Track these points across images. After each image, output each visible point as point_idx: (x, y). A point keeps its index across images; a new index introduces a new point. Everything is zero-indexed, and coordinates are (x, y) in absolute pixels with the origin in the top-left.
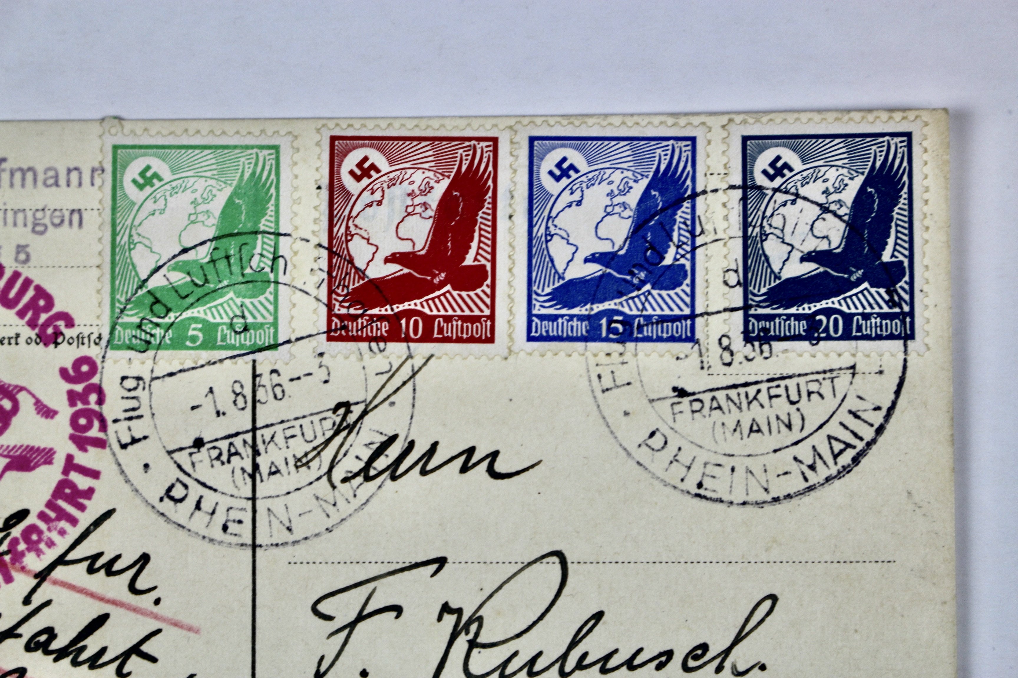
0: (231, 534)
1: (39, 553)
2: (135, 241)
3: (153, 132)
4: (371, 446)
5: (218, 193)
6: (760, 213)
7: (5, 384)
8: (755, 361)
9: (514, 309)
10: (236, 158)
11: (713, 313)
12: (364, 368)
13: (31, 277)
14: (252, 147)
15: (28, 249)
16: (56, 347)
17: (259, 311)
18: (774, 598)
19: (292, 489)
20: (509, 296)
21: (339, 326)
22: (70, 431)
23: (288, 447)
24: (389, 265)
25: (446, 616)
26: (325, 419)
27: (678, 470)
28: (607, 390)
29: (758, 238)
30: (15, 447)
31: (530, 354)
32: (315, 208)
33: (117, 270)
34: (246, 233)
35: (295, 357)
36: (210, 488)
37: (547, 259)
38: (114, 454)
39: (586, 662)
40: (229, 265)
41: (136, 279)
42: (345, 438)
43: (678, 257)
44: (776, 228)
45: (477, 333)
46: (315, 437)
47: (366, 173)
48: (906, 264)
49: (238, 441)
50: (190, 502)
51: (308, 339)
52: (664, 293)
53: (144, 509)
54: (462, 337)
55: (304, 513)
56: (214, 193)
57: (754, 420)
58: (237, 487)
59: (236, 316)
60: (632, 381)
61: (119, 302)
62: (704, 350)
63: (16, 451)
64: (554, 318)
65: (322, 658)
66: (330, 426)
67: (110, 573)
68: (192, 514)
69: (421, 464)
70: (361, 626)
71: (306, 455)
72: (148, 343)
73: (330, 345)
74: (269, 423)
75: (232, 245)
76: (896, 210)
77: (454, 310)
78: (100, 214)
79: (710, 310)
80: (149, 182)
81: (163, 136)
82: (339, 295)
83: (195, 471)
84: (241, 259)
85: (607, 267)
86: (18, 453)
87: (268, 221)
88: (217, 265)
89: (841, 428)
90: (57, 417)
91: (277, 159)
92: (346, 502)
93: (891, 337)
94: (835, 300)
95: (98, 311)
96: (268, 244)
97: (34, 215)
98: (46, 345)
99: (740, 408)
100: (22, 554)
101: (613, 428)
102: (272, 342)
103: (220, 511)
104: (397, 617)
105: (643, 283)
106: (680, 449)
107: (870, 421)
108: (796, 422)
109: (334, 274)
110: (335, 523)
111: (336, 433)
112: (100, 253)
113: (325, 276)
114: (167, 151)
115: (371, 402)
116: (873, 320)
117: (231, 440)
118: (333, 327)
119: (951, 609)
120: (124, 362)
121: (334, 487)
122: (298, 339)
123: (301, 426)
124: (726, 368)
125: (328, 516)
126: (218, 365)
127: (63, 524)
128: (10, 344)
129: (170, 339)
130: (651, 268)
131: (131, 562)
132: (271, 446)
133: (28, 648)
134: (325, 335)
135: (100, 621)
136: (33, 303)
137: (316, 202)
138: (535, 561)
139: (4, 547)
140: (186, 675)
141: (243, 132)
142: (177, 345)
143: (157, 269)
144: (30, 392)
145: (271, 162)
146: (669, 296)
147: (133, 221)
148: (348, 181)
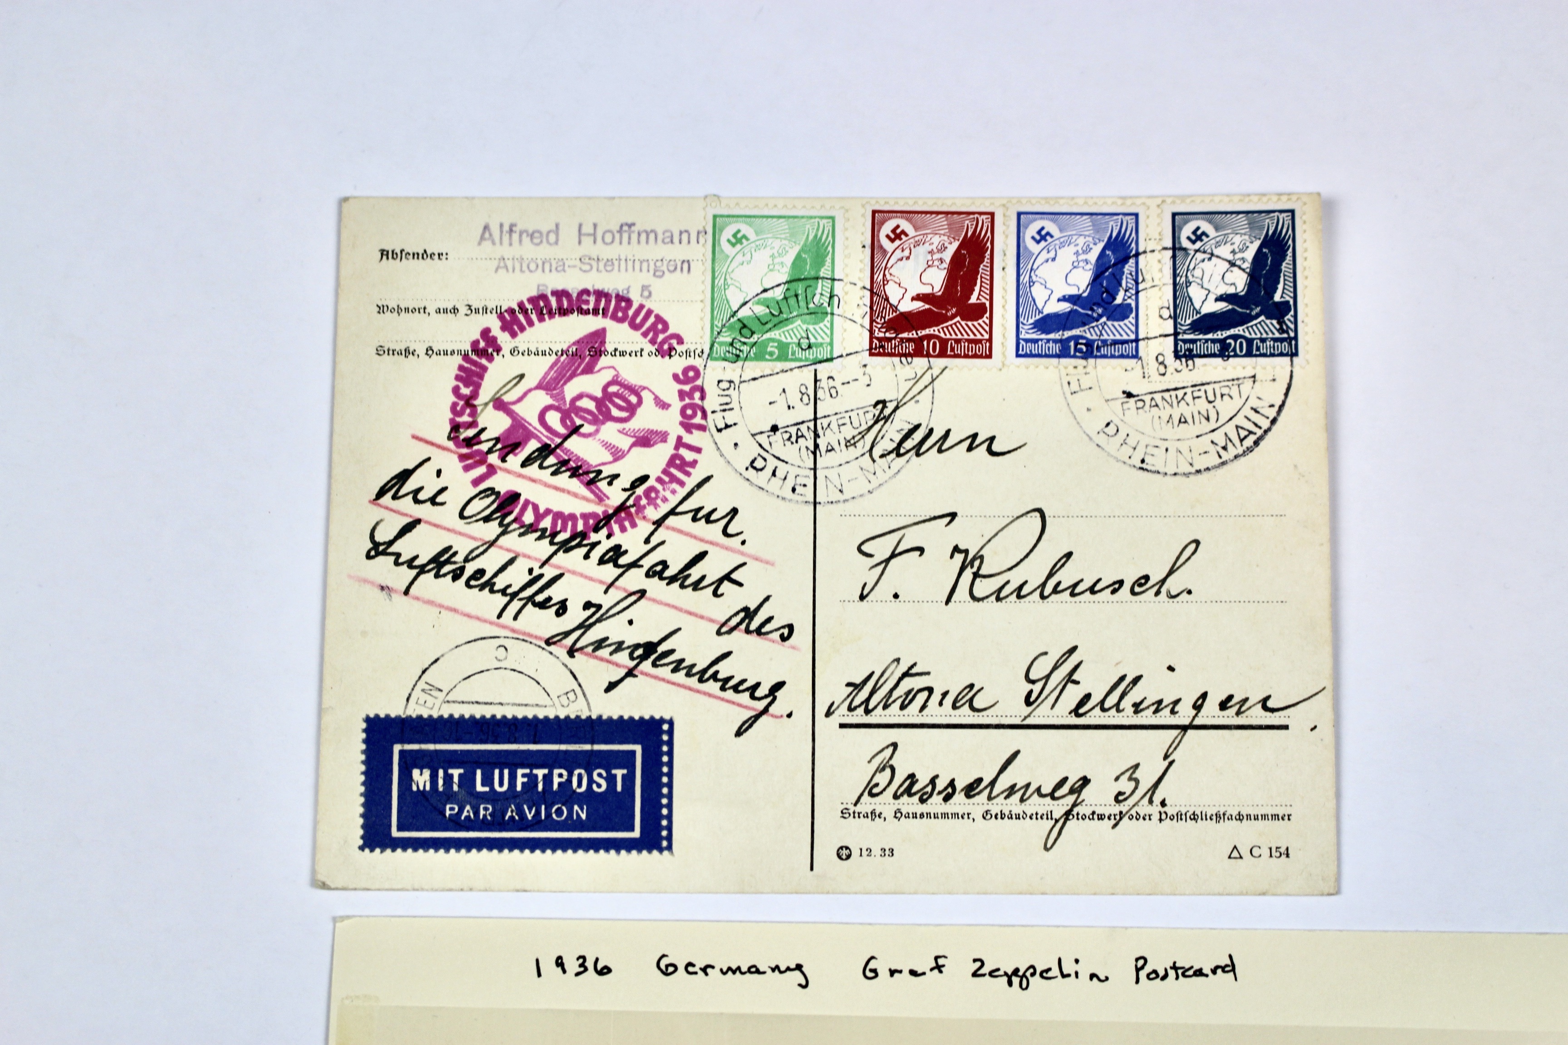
0: (798, 494)
1: (656, 506)
2: (729, 284)
3: (743, 205)
4: (901, 432)
5: (790, 251)
6: (1185, 267)
7: (632, 385)
8: (1183, 372)
9: (1006, 335)
10: (803, 225)
11: (1151, 338)
12: (896, 376)
13: (652, 308)
14: (815, 217)
15: (650, 288)
16: (670, 358)
17: (819, 334)
18: (1197, 542)
19: (843, 462)
20: (1003, 325)
21: (878, 346)
22: (680, 418)
23: (840, 432)
24: (915, 302)
25: (956, 554)
26: (868, 412)
27: (1127, 450)
28: (1075, 392)
29: (1184, 285)
30: (639, 430)
32: (861, 261)
33: (716, 304)
34: (810, 279)
35: (846, 367)
36: (783, 461)
37: (1031, 299)
38: (712, 436)
39: (1060, 588)
40: (798, 301)
41: (729, 310)
42: (882, 426)
43: (1126, 298)
44: (1197, 278)
45: (979, 351)
46: (861, 425)
47: (898, 237)
48: (1292, 302)
49: (803, 428)
50: (768, 471)
51: (855, 355)
52: (1116, 324)
53: (733, 473)
54: (968, 355)
55: (852, 480)
56: (786, 250)
57: (1182, 414)
58: (802, 460)
59: (802, 338)
60: (1093, 386)
61: (717, 326)
62: (1145, 365)
64: (1036, 341)
65: (865, 584)
66: (872, 417)
67: (708, 521)
68: (769, 480)
69: (938, 445)
70: (893, 561)
71: (854, 438)
72: (738, 356)
73: (871, 359)
74: (826, 415)
75: (800, 288)
76: (1284, 264)
77: (962, 335)
78: (703, 264)
79: (1149, 336)
80: (739, 241)
81: (750, 209)
82: (877, 323)
83: (771, 448)
84: (806, 297)
85: (1074, 305)
86: (642, 434)
87: (826, 270)
88: (789, 301)
89: (1246, 420)
90: (670, 409)
91: (833, 226)
92: (883, 472)
93: (1281, 355)
94: (1241, 328)
95: (701, 333)
96: (826, 287)
97: (655, 264)
98: (663, 357)
99: (1172, 406)
100: (644, 507)
101: (1079, 419)
102: (829, 357)
103: (790, 478)
104: (920, 555)
105: (1100, 316)
106: (1128, 435)
107: (1267, 415)
108: (1213, 416)
109: (875, 308)
110: (875, 487)
111: (876, 422)
112: (703, 292)
113: (868, 310)
114: (752, 219)
115: (901, 400)
116: (1268, 343)
117: (798, 426)
118: (874, 346)
119: (1326, 549)
120: (720, 370)
121: (874, 461)
122: (847, 355)
123: (850, 417)
124: (1162, 377)
125: (870, 482)
126: (789, 373)
127: (675, 486)
128: (636, 355)
129: (754, 354)
130: (1106, 306)
131: (724, 514)
132: (828, 432)
133: (647, 575)
134: (868, 352)
135: (701, 556)
136: (653, 327)
137: (862, 257)
138: (1022, 516)
139: (630, 502)
140: (765, 596)
141: (808, 206)
142: (760, 357)
143: (745, 303)
144: (651, 391)
145: (829, 227)
146: (1120, 326)
147: (727, 269)
148: (885, 243)
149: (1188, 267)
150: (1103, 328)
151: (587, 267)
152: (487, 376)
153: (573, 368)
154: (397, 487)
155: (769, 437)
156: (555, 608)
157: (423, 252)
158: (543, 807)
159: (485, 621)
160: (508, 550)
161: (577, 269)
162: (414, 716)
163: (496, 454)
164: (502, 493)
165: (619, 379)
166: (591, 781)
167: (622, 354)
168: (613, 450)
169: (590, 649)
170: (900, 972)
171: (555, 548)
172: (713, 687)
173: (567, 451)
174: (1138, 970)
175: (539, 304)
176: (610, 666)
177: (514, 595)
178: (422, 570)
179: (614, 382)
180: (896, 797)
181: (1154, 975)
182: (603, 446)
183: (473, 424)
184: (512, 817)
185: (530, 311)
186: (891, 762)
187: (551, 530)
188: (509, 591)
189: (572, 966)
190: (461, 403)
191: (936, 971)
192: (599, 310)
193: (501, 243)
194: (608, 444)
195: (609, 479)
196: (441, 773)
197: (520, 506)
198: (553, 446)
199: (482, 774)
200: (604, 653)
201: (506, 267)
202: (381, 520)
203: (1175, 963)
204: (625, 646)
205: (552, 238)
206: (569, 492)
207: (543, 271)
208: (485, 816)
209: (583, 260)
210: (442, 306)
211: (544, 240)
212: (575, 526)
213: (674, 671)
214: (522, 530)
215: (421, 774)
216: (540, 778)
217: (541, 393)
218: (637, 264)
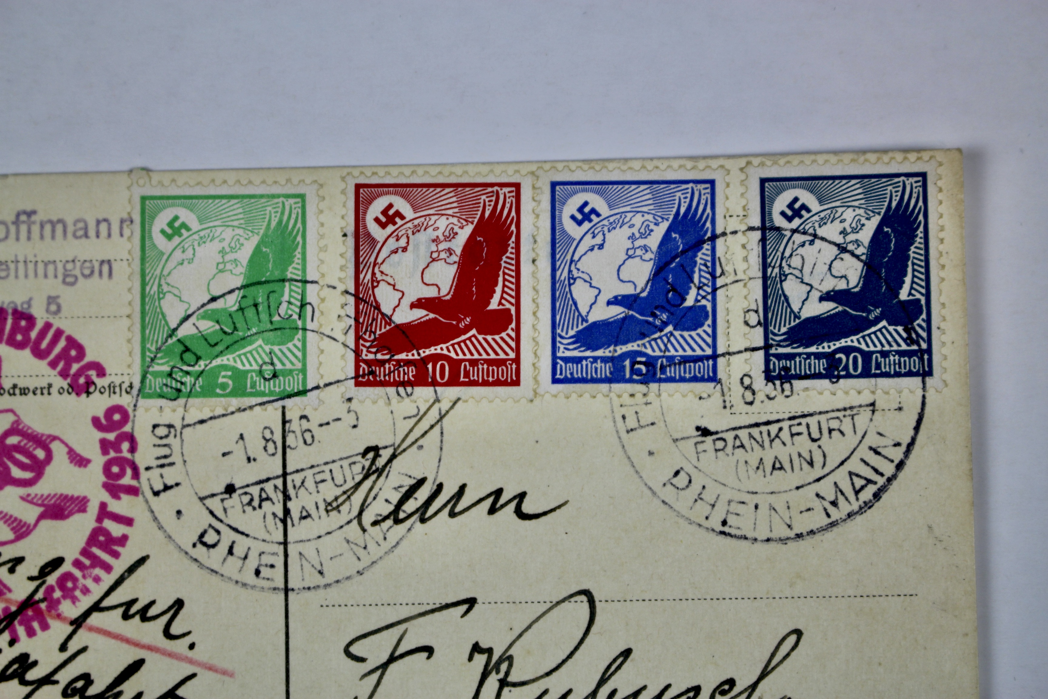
0: (264, 578)
1: (74, 600)
2: (165, 291)
3: (180, 182)
4: (400, 489)
5: (245, 242)
6: (779, 254)
7: (38, 434)
8: (776, 399)
9: (539, 353)
10: (263, 207)
11: (734, 353)
12: (392, 412)
13: (62, 327)
15: (59, 300)
16: (88, 396)
17: (287, 358)
18: (799, 633)
19: (323, 532)
20: (534, 339)
21: (366, 372)
22: (103, 479)
23: (318, 492)
24: (415, 310)
25: (477, 656)
26: (354, 463)
27: (702, 509)
28: (632, 430)
29: (778, 279)
30: (49, 495)
31: (555, 396)
32: (341, 255)
33: (147, 319)
34: (273, 281)
35: (324, 403)
36: (242, 533)
37: (571, 302)
38: (147, 501)
39: (616, 698)
40: (258, 313)
41: (166, 328)
42: (375, 482)
43: (699, 298)
44: (794, 268)
45: (503, 376)
46: (345, 481)
47: (391, 220)
48: (923, 302)
49: (269, 487)
50: (223, 548)
51: (336, 385)
52: (686, 334)
53: (176, 554)
54: (488, 381)
55: (336, 557)
56: (241, 242)
57: (776, 458)
58: (268, 532)
59: (265, 363)
60: (656, 421)
61: (150, 350)
62: (726, 390)
63: (51, 500)
64: (578, 360)
66: (360, 470)
67: (145, 619)
68: (225, 559)
69: (449, 506)
70: (393, 667)
71: (336, 499)
72: (179, 391)
73: (358, 391)
74: (300, 468)
75: (260, 294)
76: (913, 249)
77: (480, 354)
78: (129, 265)
79: (731, 350)
80: (177, 232)
81: (190, 186)
82: (366, 341)
83: (227, 516)
84: (269, 307)
85: (629, 309)
86: (52, 502)
87: (295, 268)
88: (246, 313)
89: (862, 464)
90: (90, 466)
91: (304, 208)
92: (376, 545)
93: (910, 374)
94: (854, 338)
95: (129, 360)
96: (295, 292)
97: (64, 266)
98: (78, 394)
99: (762, 446)
100: (58, 602)
101: (638, 468)
102: (301, 388)
103: (253, 555)
104: (428, 658)
105: (665, 324)
106: (704, 487)
107: (890, 457)
108: (818, 459)
109: (361, 320)
110: (366, 566)
111: (366, 477)
112: (130, 303)
113: (352, 322)
114: (194, 201)
115: (399, 446)
116: (892, 358)
117: (262, 486)
118: (361, 373)
119: (972, 640)
120: (155, 411)
121: (364, 530)
122: (326, 385)
123: (331, 471)
124: (748, 406)
125: (359, 559)
126: (248, 412)
127: (97, 571)
128: (42, 394)
129: (200, 387)
130: (672, 309)
131: (165, 607)
132: (302, 491)
133: (65, 694)
134: (353, 381)
135: (136, 666)
136: (64, 353)
137: (342, 249)
138: (563, 600)
139: (40, 595)
141: (270, 181)
142: (208, 392)
143: (187, 318)
144: (63, 442)
146: (691, 336)
147: (162, 271)
148: (373, 228)
149: (783, 253)
150: (669, 340)
155: (222, 500)
165: (20, 427)
167: (24, 392)
168: (15, 524)
179: (14, 430)
194: (7, 517)
195: (9, 565)
218: (41, 266)
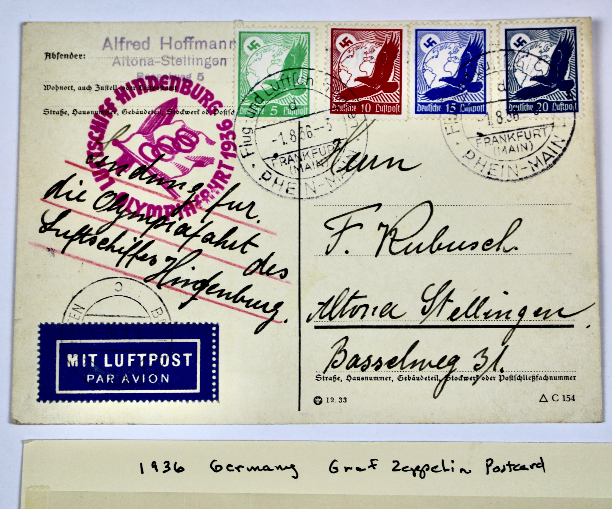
0: (290, 194)
1: (208, 201)
2: (249, 72)
3: (256, 26)
4: (349, 157)
5: (284, 52)
6: (513, 61)
7: (193, 131)
8: (511, 121)
9: (410, 101)
10: (291, 37)
11: (494, 102)
12: (346, 125)
13: (204, 86)
15: (203, 75)
16: (215, 115)
17: (301, 101)
18: (520, 220)
19: (315, 175)
20: (408, 95)
21: (335, 107)
22: (221, 150)
23: (314, 157)
24: (356, 82)
25: (381, 228)
26: (329, 146)
27: (479, 167)
28: (449, 134)
29: (512, 71)
30: (197, 157)
31: (416, 119)
32: (325, 58)
33: (241, 83)
34: (295, 69)
35: (317, 120)
36: (281, 174)
37: (424, 80)
38: (240, 160)
39: (441, 247)
40: (289, 82)
41: (249, 87)
42: (338, 154)
43: (479, 79)
44: (520, 67)
45: (394, 110)
46: (326, 153)
47: (347, 44)
48: (574, 81)
49: (292, 155)
50: (272, 180)
51: (322, 113)
52: (473, 94)
53: (252, 182)
54: (388, 112)
55: (321, 185)
56: (282, 52)
57: (511, 146)
58: (292, 174)
59: (292, 103)
60: (459, 130)
61: (242, 96)
62: (490, 117)
64: (426, 104)
65: (329, 245)
66: (332, 148)
67: (238, 210)
68: (273, 185)
69: (370, 165)
70: (345, 232)
71: (322, 161)
72: (254, 114)
73: (332, 115)
74: (306, 147)
75: (290, 74)
76: (570, 59)
77: (384, 101)
78: (234, 60)
79: (493, 100)
80: (254, 47)
81: (260, 28)
82: (335, 94)
83: (274, 167)
84: (294, 79)
85: (449, 83)
86: (199, 159)
87: (305, 63)
88: (283, 82)
89: (548, 149)
90: (215, 144)
91: (309, 38)
92: (339, 180)
93: (569, 111)
94: (545, 96)
95: (233, 100)
96: (305, 73)
97: (206, 60)
98: (211, 114)
99: (505, 141)
100: (201, 202)
101: (452, 150)
102: (307, 114)
103: (285, 184)
104: (361, 228)
105: (464, 90)
106: (480, 158)
107: (560, 146)
108: (529, 147)
109: (333, 86)
110: (334, 189)
111: (335, 152)
112: (234, 77)
113: (329, 86)
114: (262, 34)
115: (349, 139)
116: (561, 104)
117: (289, 154)
118: (333, 108)
119: (595, 223)
120: (244, 122)
121: (333, 174)
122: (318, 113)
123: (319, 149)
124: (499, 124)
125: (331, 186)
126: (284, 123)
127: (218, 189)
128: (195, 114)
129: (263, 112)
130: (467, 83)
131: (247, 205)
132: (307, 157)
133: (203, 241)
134: (329, 111)
135: (234, 230)
136: (205, 97)
137: (326, 56)
138: (419, 205)
139: (193, 199)
140: (271, 253)
141: (295, 27)
142: (267, 114)
143: (258, 83)
144: (204, 134)
145: (306, 39)
146: (475, 95)
147: (248, 63)
148: (339, 47)
149: (515, 60)
151: (166, 63)
152: (109, 126)
153: (158, 121)
154: (57, 191)
155: (272, 160)
156: (149, 260)
157: (70, 54)
158: (144, 375)
159: (109, 268)
160: (122, 227)
161: (160, 64)
162: (68, 323)
163: (114, 172)
164: (118, 194)
165: (185, 128)
166: (171, 360)
167: (187, 113)
168: (182, 169)
169: (170, 284)
170: (351, 468)
171: (149, 225)
172: (241, 305)
173: (155, 169)
174: (488, 466)
175: (138, 84)
176: (182, 294)
177: (125, 253)
178: (72, 239)
179: (183, 129)
180: (348, 368)
181: (497, 469)
182: (176, 166)
183: (101, 154)
184: (125, 382)
185: (133, 88)
186: (344, 348)
187: (147, 216)
188: (123, 251)
189: (161, 467)
190: (94, 142)
191: (372, 468)
192: (173, 87)
193: (116, 49)
194: (179, 165)
195: (180, 186)
196: (84, 356)
197: (128, 202)
198: (147, 166)
199: (108, 357)
200: (178, 286)
201: (119, 63)
202: (48, 210)
203: (509, 462)
204: (190, 282)
205: (146, 45)
206: (157, 193)
207: (141, 65)
208: (110, 381)
209: (164, 58)
210: (82, 85)
211: (141, 47)
212: (160, 213)
213: (219, 296)
214: (130, 215)
215: (73, 357)
216: (142, 359)
217: (140, 136)
218: (195, 60)
